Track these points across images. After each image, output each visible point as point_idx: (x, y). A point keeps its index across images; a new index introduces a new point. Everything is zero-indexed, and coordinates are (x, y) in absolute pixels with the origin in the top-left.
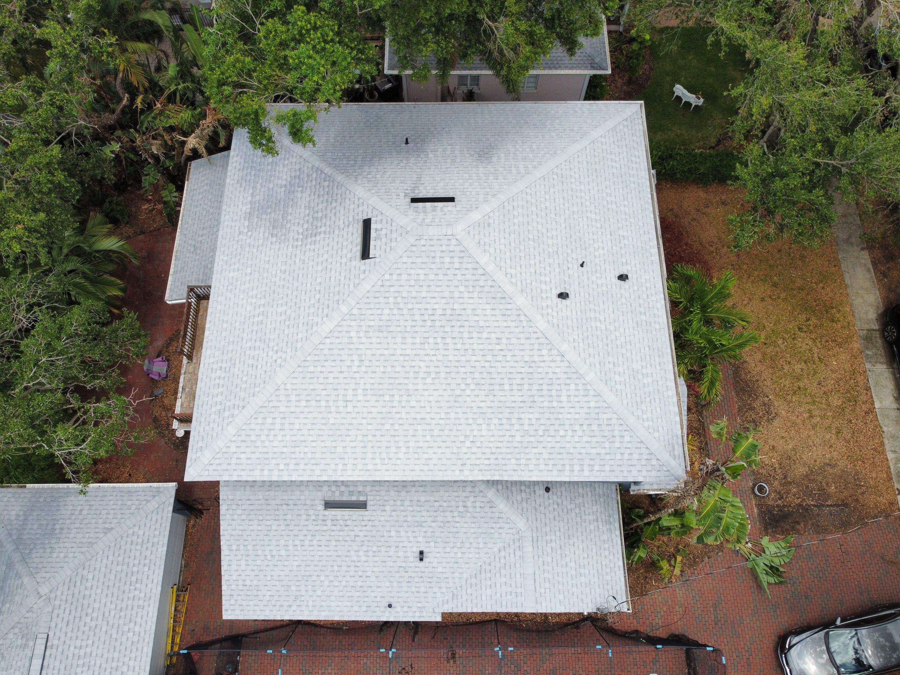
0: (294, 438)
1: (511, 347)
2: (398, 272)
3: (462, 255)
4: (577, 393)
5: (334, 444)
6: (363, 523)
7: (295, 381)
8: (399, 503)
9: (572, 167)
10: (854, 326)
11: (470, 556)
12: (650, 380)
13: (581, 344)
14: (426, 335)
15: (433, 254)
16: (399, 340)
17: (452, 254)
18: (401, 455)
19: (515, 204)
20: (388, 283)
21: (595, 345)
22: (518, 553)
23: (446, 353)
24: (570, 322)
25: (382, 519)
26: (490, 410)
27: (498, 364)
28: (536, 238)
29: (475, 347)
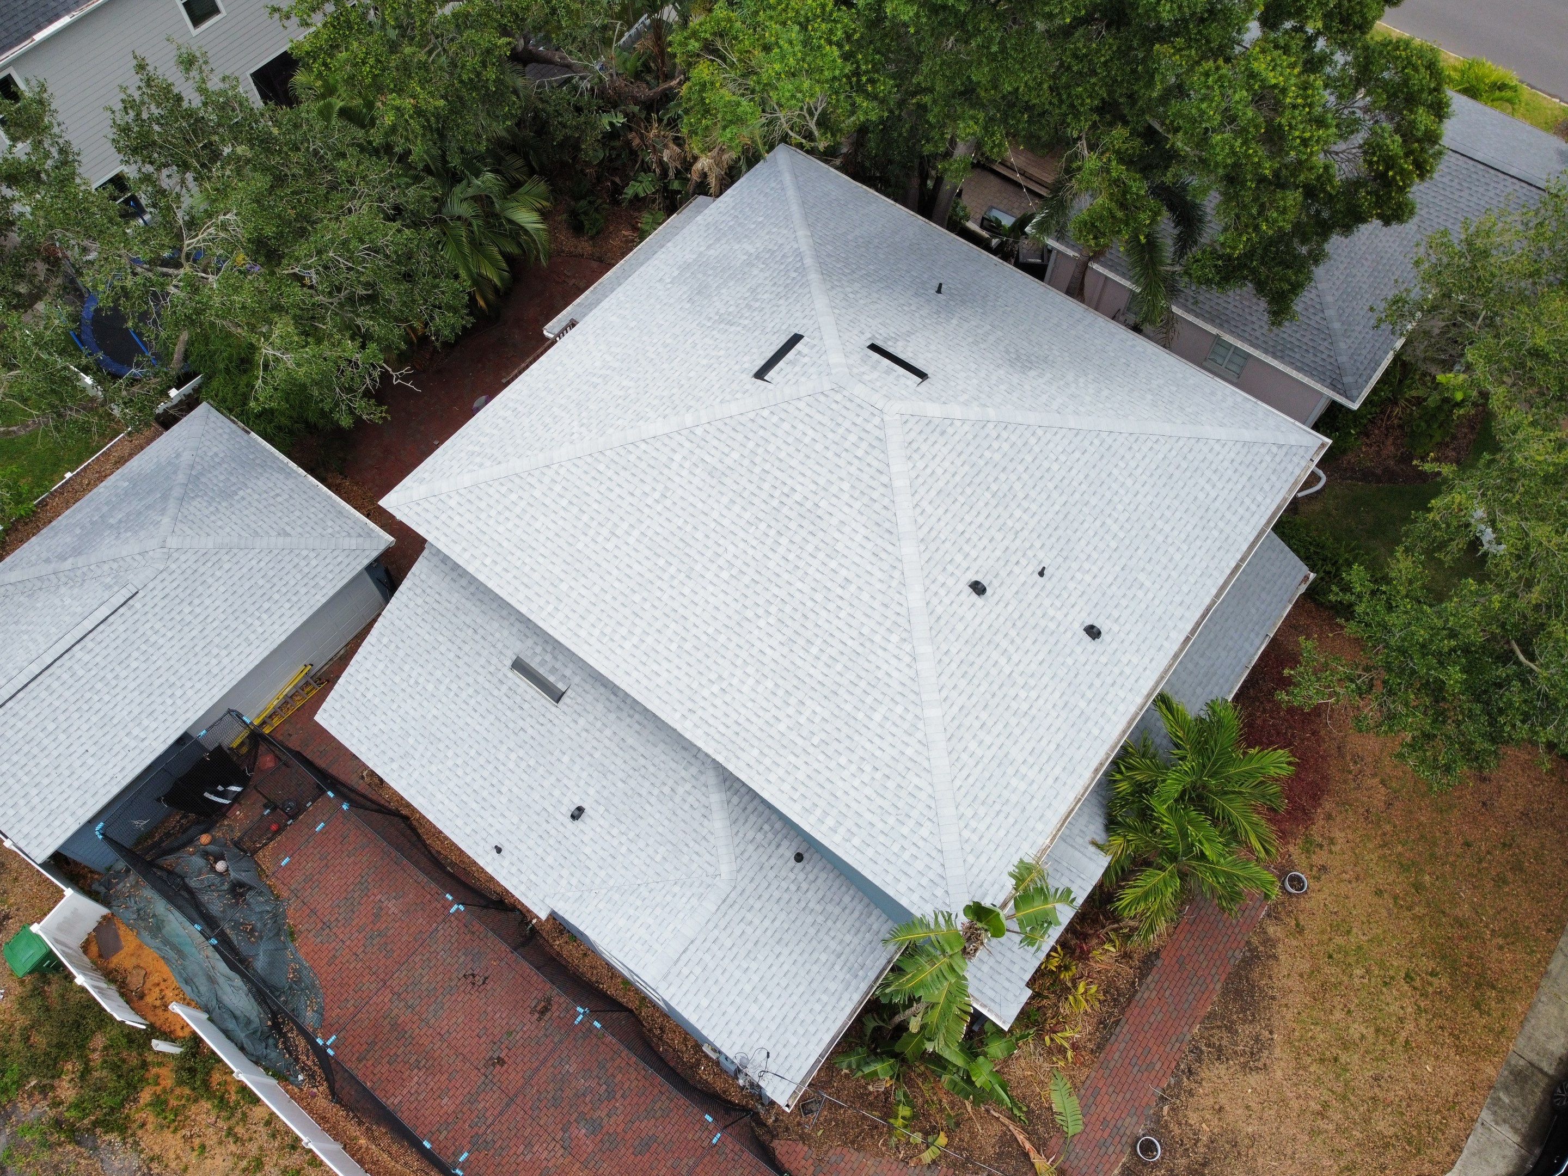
0: (525, 537)
1: (855, 602)
2: (783, 415)
3: (875, 443)
4: (899, 722)
5: (562, 576)
6: (542, 720)
7: (574, 469)
8: (599, 724)
9: (1135, 447)
10: (1509, 1039)
11: (636, 861)
12: (1023, 786)
13: (954, 666)
14: (762, 515)
15: (840, 420)
16: (725, 500)
17: (863, 435)
18: (627, 645)
19: (1005, 434)
20: (761, 422)
21: (976, 682)
22: (694, 901)
23: (770, 554)
24: (960, 627)
25: (567, 730)
26: (773, 665)
27: (824, 613)
28: (1000, 494)
29: (811, 571)
